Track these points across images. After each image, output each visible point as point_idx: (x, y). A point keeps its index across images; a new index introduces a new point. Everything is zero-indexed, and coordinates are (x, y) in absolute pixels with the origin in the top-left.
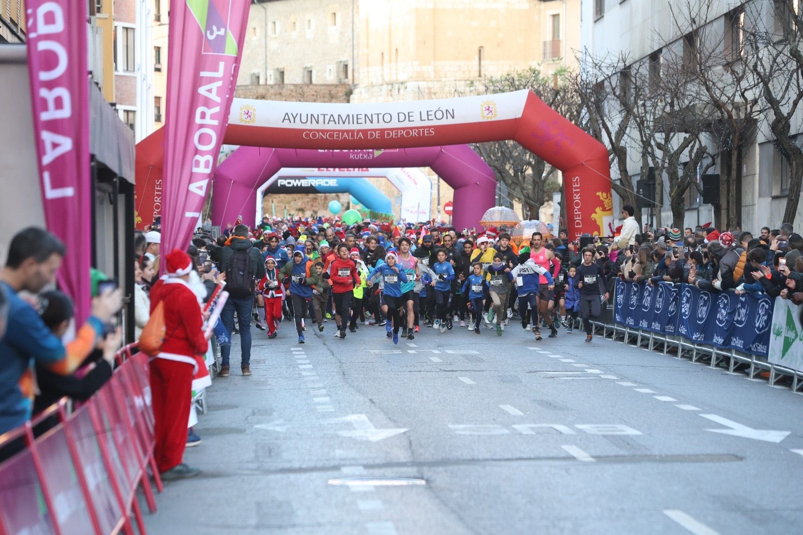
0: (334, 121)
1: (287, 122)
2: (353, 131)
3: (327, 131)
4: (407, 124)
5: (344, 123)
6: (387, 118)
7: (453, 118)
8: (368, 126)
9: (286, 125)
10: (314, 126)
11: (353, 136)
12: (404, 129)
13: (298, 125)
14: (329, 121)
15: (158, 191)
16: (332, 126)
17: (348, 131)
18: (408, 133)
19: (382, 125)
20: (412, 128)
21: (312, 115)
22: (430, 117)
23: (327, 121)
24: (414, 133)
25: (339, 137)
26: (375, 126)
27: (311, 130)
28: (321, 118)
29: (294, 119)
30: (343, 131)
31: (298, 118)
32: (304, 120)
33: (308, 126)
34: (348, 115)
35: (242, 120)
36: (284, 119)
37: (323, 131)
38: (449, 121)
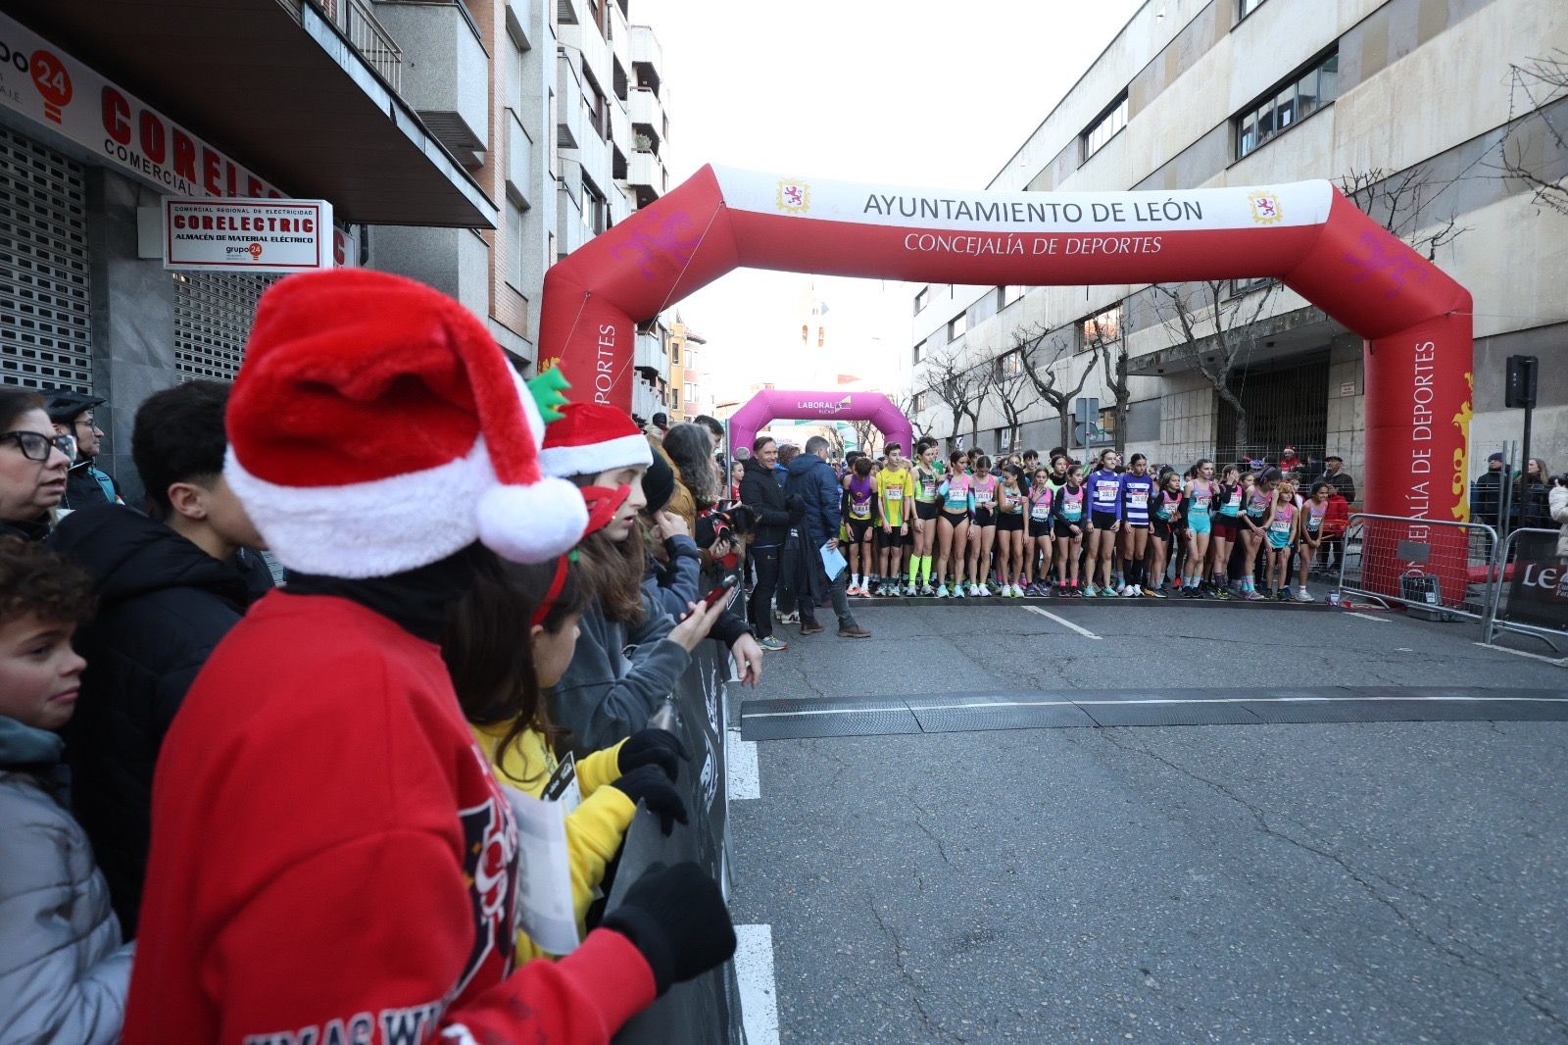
0: (969, 213)
1: (873, 211)
2: (1004, 236)
3: (955, 233)
4: (1110, 226)
5: (988, 218)
6: (1073, 213)
7: (1200, 217)
8: (1036, 227)
9: (873, 218)
10: (928, 222)
11: (1003, 248)
12: (1104, 235)
13: (895, 220)
14: (959, 212)
15: (604, 348)
16: (964, 224)
17: (994, 236)
18: (1111, 245)
19: (1063, 227)
20: (1119, 235)
21: (923, 201)
22: (1156, 215)
23: (954, 213)
24: (1122, 246)
25: (974, 248)
26: (1049, 226)
27: (921, 231)
28: (942, 207)
29: (889, 205)
30: (985, 236)
31: (896, 205)
32: (908, 209)
33: (917, 222)
34: (995, 205)
35: (781, 206)
36: (868, 206)
37: (946, 234)
38: (1192, 224)
